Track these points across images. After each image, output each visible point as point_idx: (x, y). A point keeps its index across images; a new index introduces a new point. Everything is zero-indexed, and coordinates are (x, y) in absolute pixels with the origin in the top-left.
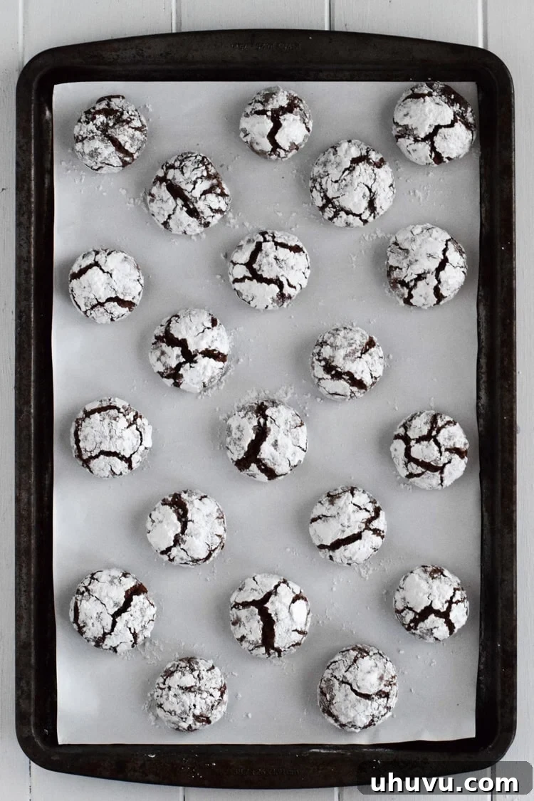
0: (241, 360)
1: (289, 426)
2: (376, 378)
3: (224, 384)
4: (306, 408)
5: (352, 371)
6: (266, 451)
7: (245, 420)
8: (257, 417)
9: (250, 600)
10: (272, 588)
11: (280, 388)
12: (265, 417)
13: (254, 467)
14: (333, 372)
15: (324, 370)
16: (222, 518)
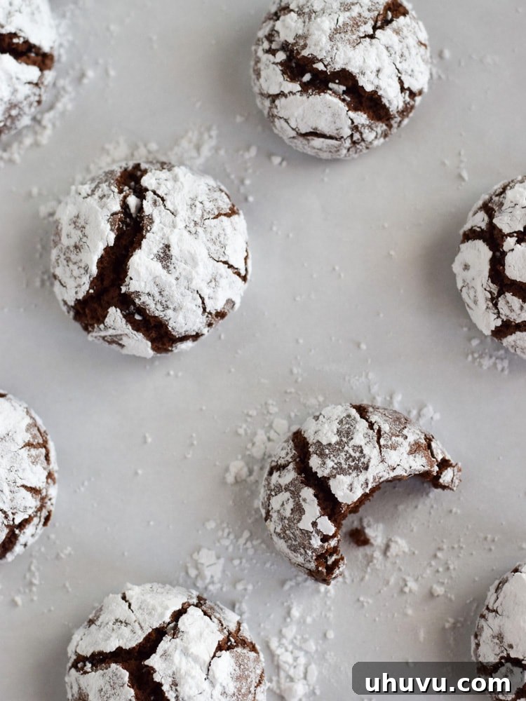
0: (90, 74)
1: (199, 212)
2: (412, 95)
3: (48, 132)
4: (248, 182)
5: (353, 69)
6: (143, 271)
7: (93, 201)
8: (121, 191)
9: (110, 647)
10: (167, 619)
11: (182, 137)
12: (141, 193)
13: (115, 315)
14: (307, 77)
15: (284, 72)
16: (44, 445)
